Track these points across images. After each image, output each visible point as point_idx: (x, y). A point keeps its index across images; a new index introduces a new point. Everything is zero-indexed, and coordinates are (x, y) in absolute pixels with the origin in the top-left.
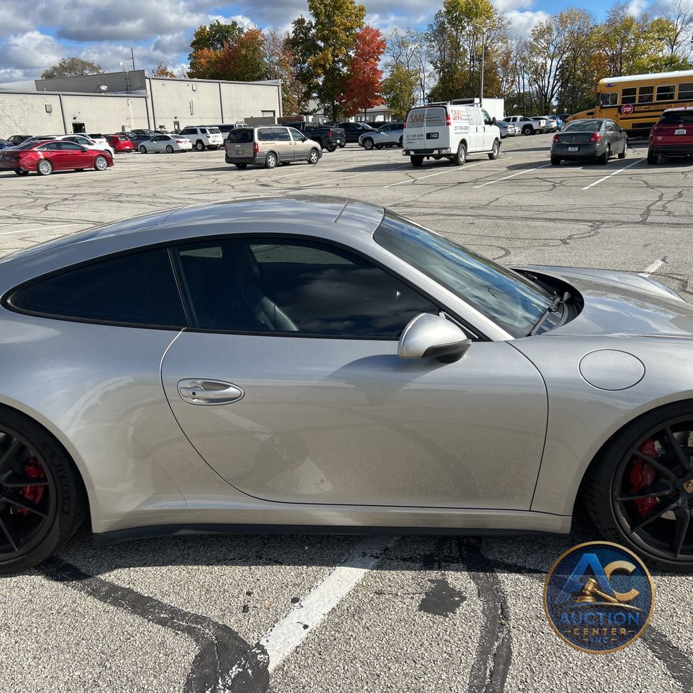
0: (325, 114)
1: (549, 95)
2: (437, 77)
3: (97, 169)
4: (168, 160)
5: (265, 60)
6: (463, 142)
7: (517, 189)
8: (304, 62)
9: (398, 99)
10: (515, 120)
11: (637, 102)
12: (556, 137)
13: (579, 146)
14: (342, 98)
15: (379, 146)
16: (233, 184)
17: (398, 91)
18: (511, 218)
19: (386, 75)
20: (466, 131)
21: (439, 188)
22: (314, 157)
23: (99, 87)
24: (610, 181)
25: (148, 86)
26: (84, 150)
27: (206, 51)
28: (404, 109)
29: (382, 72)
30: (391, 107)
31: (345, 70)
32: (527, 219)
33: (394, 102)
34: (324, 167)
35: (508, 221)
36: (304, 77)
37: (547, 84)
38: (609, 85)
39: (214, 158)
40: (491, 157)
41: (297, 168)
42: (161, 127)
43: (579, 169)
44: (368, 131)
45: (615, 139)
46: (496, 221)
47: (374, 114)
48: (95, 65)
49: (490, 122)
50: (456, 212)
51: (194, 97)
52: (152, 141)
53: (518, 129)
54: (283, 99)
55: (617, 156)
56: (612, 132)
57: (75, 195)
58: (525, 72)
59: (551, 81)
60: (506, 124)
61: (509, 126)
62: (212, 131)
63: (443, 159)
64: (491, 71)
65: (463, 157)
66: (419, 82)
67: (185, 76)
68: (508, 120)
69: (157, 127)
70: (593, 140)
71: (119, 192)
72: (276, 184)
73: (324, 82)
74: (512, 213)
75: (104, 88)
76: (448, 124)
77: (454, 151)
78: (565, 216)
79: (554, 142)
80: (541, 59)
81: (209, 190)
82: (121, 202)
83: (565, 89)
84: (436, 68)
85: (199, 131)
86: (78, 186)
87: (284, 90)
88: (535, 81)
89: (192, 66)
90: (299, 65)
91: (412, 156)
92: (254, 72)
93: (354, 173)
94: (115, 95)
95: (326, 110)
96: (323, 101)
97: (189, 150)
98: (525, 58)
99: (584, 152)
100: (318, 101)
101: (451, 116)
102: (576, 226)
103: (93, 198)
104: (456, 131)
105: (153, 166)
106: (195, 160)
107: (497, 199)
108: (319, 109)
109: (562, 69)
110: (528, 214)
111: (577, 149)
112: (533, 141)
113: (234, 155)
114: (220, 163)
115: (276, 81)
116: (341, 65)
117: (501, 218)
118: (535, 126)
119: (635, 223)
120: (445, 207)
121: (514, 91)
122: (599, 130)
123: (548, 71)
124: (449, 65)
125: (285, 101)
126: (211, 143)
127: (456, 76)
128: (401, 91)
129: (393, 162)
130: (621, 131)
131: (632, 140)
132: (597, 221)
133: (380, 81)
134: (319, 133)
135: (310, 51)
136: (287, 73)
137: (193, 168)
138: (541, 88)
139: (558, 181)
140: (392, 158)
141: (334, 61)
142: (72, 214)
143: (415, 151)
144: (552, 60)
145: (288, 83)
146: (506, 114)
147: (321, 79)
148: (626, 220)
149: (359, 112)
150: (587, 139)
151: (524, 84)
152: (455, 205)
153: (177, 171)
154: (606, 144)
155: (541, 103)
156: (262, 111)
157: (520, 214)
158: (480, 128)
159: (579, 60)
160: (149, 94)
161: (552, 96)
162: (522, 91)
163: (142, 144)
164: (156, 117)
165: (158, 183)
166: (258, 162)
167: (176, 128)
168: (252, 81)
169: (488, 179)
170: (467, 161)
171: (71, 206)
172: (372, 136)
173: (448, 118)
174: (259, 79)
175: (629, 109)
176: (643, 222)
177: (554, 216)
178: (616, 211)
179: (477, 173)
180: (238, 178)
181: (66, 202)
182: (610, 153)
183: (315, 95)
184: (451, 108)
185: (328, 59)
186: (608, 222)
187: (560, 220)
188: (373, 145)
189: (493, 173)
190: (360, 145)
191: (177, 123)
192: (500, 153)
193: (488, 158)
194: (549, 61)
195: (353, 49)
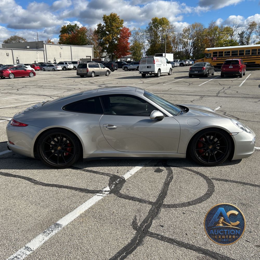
0: (109, 58)
1: (189, 52)
2: (149, 45)
3: (30, 77)
4: (54, 74)
5: (87, 38)
6: (159, 69)
7: (177, 85)
8: (101, 39)
9: (136, 53)
10: (177, 61)
11: (218, 56)
12: (191, 68)
13: (198, 71)
14: (115, 52)
15: (130, 70)
16: (81, 83)
17: (136, 50)
18: (175, 94)
19: (131, 45)
20: (160, 66)
21: (151, 85)
22: (108, 73)
23: (26, 47)
24: (208, 83)
25: (45, 47)
26: (25, 70)
27: (65, 34)
28: (138, 56)
29: (130, 43)
30: (133, 56)
31: (116, 42)
32: (180, 95)
33: (134, 54)
34: (112, 77)
35: (174, 95)
36: (102, 44)
37: (188, 48)
38: (208, 51)
39: (71, 73)
40: (169, 74)
41: (102, 77)
42: (49, 61)
43: (198, 79)
44: (126, 64)
45: (210, 69)
46: (171, 95)
47: (127, 58)
48: (24, 39)
49: (168, 62)
50: (158, 92)
51: (61, 51)
52: (47, 67)
53: (178, 64)
54: (94, 52)
55: (211, 74)
56: (209, 67)
57: (26, 86)
58: (181, 44)
59: (190, 47)
60: (174, 62)
61: (175, 63)
62: (69, 64)
63: (153, 75)
64: (169, 44)
65: (159, 74)
66: (143, 47)
67: (58, 43)
68: (175, 61)
69: (48, 61)
70: (203, 69)
71: (42, 85)
72: (96, 83)
73: (109, 46)
74: (176, 93)
75: (28, 47)
76: (154, 63)
77: (156, 72)
78: (193, 94)
79: (190, 70)
80: (186, 40)
81: (73, 84)
82: (43, 88)
83: (195, 50)
84: (149, 42)
85: (64, 64)
86: (25, 83)
87: (94, 49)
88: (184, 47)
89: (60, 40)
90: (99, 40)
91: (142, 74)
92: (83, 42)
93: (122, 79)
94: (32, 50)
95: (110, 56)
96: (108, 53)
97: (61, 70)
98: (180, 39)
99: (200, 73)
100: (106, 53)
101: (155, 61)
102: (196, 97)
103: (33, 87)
104: (157, 66)
105: (50, 76)
106: (64, 74)
107: (171, 88)
108: (107, 56)
109: (194, 43)
110: (181, 93)
111: (197, 72)
112: (183, 69)
113: (80, 73)
114: (74, 75)
115: (91, 45)
116: (115, 40)
117: (172, 94)
118: (184, 63)
119: (214, 96)
120: (154, 91)
121: (177, 51)
122: (205, 66)
123: (189, 44)
124: (153, 41)
125: (95, 53)
126: (69, 68)
127: (156, 45)
128: (137, 50)
129: (135, 75)
130: (212, 66)
131: (216, 69)
132: (202, 96)
133: (129, 46)
134: (109, 65)
135: (104, 35)
136: (95, 43)
137: (65, 77)
138: (187, 50)
139: (191, 83)
140: (135, 74)
141: (112, 39)
142: (28, 92)
143: (143, 72)
144: (190, 40)
145: (96, 46)
146: (174, 59)
147: (108, 45)
148: (212, 95)
149: (122, 57)
150: (200, 69)
151: (180, 48)
152: (157, 90)
153: (59, 78)
154: (207, 70)
155: (186, 55)
156: (86, 56)
157: (179, 93)
158: (165, 65)
159: (199, 40)
160: (45, 49)
161: (190, 53)
162: (180, 51)
163: (43, 68)
164: (47, 58)
165: (54, 82)
166: (88, 75)
167: (55, 62)
168: (83, 45)
169: (168, 82)
170: (161, 76)
171: (26, 89)
172: (127, 66)
173: (154, 61)
174: (85, 45)
175: (215, 59)
176: (217, 96)
177: (189, 94)
178: (209, 92)
179: (164, 80)
180: (82, 80)
181: (24, 88)
182: (209, 74)
183: (105, 51)
184: (155, 58)
185: (110, 38)
186: (206, 96)
187: (191, 95)
188: (128, 69)
189: (170, 80)
190: (123, 69)
191: (55, 60)
192: (172, 73)
193: (168, 75)
194: (189, 41)
195: (119, 35)
